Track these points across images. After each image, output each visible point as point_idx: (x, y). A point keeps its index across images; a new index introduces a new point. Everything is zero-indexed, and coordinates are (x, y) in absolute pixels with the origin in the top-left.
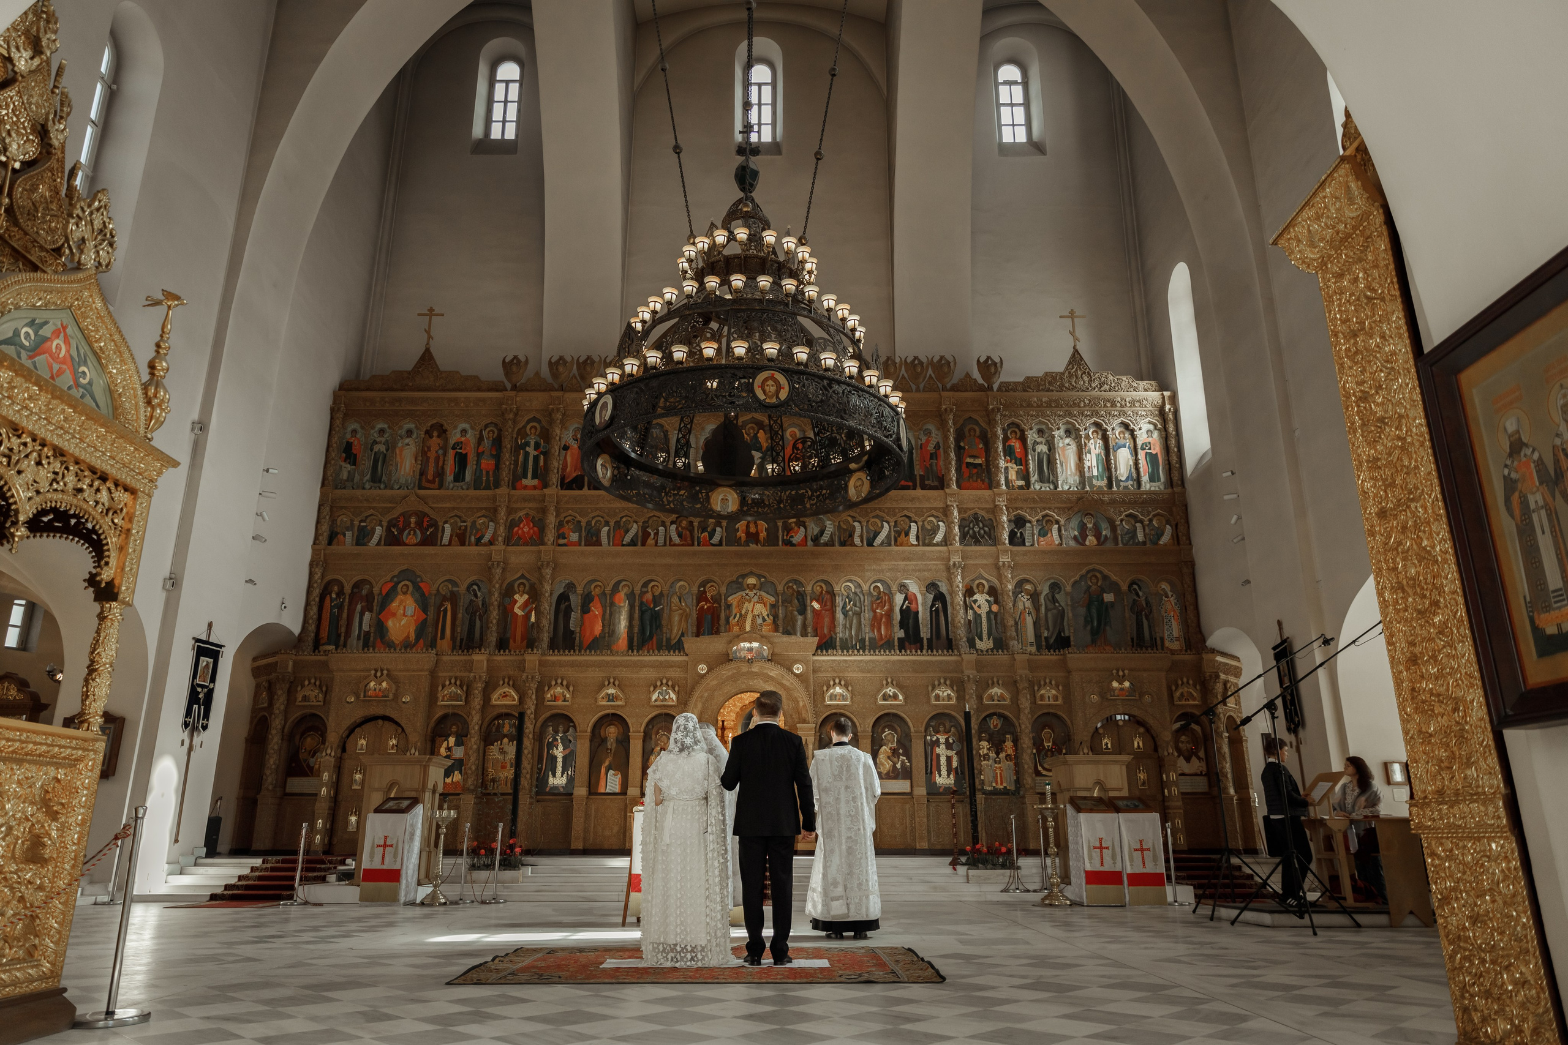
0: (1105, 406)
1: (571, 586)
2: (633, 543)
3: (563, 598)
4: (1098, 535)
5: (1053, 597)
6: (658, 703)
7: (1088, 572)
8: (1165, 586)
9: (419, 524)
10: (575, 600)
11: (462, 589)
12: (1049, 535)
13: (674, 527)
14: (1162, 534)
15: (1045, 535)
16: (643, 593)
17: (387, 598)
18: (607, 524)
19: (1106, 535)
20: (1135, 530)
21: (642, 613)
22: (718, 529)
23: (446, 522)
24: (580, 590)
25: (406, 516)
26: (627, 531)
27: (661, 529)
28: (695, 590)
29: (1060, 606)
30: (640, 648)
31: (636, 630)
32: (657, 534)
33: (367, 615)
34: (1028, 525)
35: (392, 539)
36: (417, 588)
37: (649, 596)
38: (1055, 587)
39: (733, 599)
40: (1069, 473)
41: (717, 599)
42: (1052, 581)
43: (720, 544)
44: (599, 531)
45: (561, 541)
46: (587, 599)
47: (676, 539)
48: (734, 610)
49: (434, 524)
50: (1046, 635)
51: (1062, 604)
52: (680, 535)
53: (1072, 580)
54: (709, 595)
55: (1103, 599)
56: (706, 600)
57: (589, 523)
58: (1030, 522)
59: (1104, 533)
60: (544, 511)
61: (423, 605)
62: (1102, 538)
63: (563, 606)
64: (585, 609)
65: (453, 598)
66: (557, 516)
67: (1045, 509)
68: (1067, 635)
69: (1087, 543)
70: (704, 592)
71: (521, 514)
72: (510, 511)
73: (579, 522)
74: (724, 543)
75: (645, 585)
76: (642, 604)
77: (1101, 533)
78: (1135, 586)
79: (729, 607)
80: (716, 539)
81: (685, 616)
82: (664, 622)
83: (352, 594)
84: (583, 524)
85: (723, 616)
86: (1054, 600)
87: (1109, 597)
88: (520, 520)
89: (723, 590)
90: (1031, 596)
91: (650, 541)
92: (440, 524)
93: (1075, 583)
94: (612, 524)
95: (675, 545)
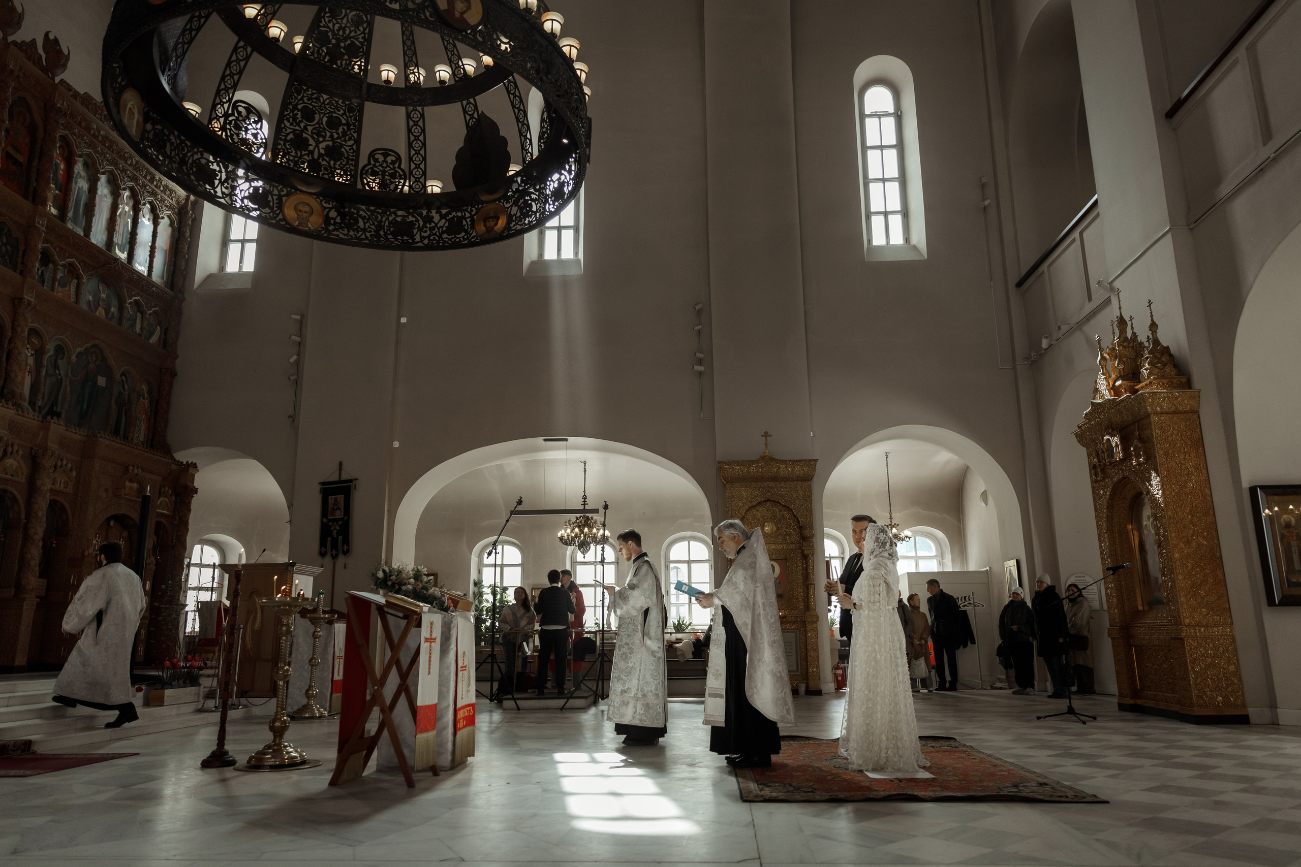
0: (145, 177)
4: (107, 311)
5: (56, 361)
7: (93, 346)
8: (144, 387)
12: (67, 288)
14: (154, 333)
15: (64, 286)
19: (113, 313)
20: (135, 320)
29: (60, 374)
34: (51, 265)
38: (59, 350)
40: (99, 228)
42: (59, 343)
50: (40, 403)
51: (62, 373)
53: (79, 350)
55: (96, 381)
58: (54, 263)
59: (113, 310)
62: (110, 316)
67: (72, 256)
68: (59, 410)
69: (97, 313)
77: (110, 309)
78: (124, 378)
86: (56, 367)
87: (102, 381)
90: (35, 351)
93: (79, 353)
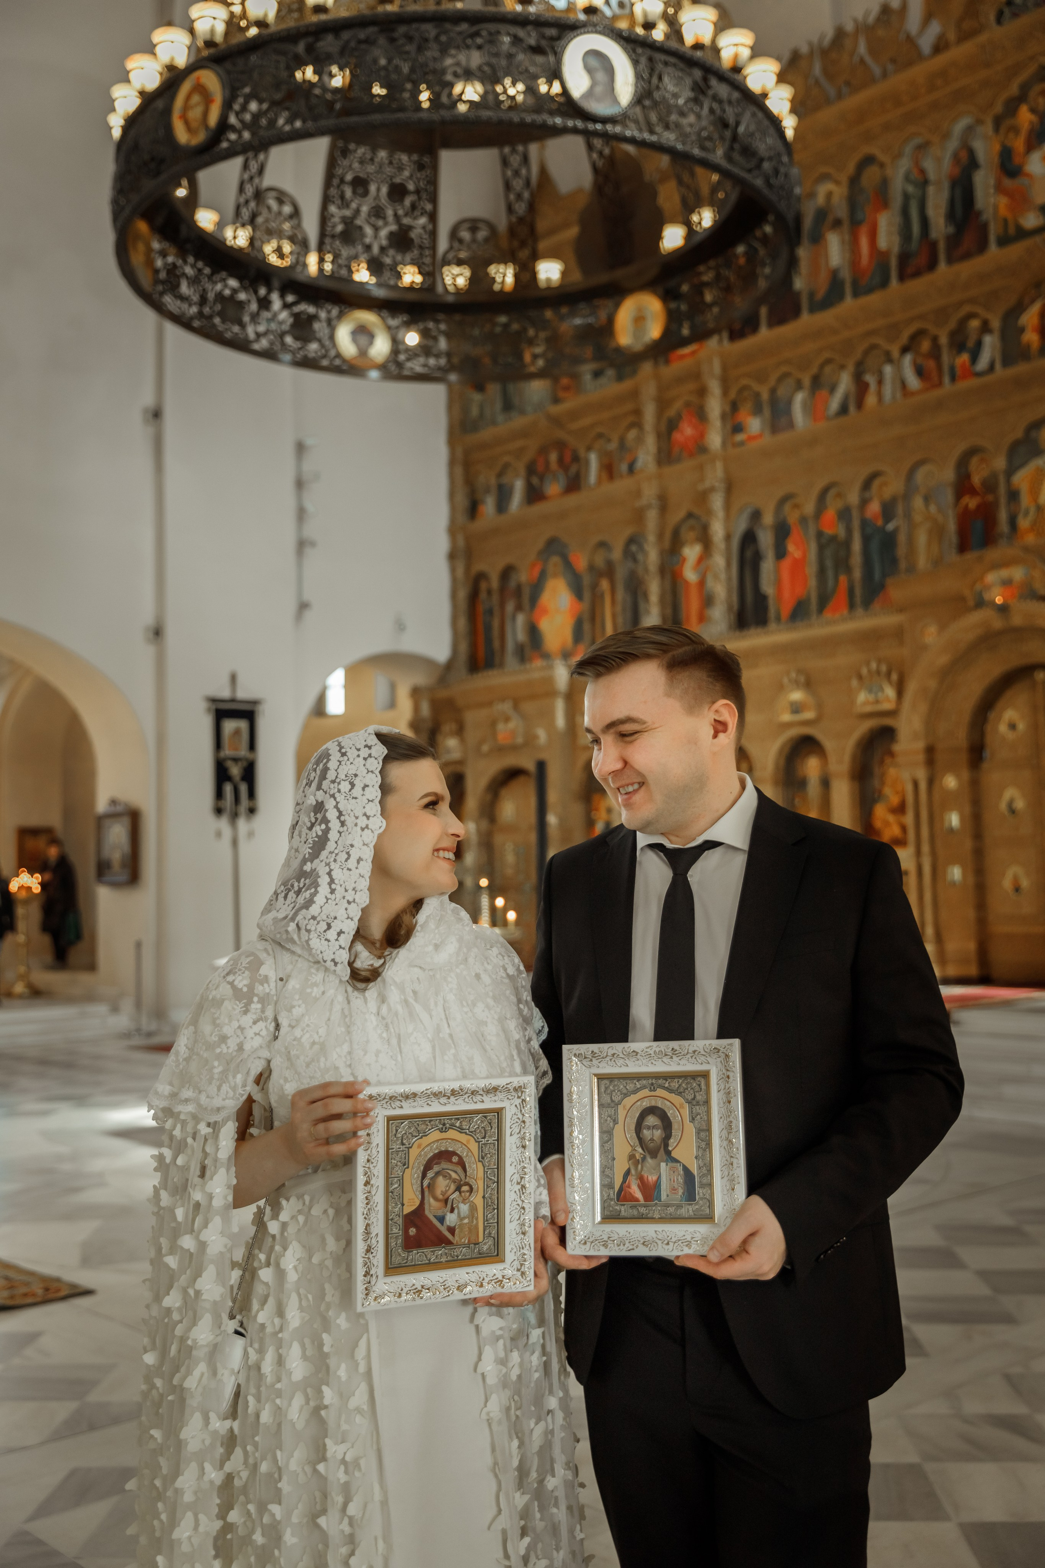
1: (756, 516)
2: (844, 410)
3: (749, 539)
6: (869, 709)
9: (561, 461)
10: (766, 539)
11: (617, 554)
13: (908, 359)
16: (864, 502)
17: (537, 589)
18: (799, 386)
21: (866, 540)
22: (988, 340)
23: (589, 449)
24: (768, 519)
25: (543, 451)
26: (833, 389)
27: (888, 369)
28: (949, 474)
30: (867, 603)
31: (857, 574)
32: (880, 382)
33: (521, 619)
35: (534, 495)
36: (568, 565)
37: (874, 507)
39: (1022, 478)
41: (990, 486)
43: (991, 368)
44: (789, 402)
45: (740, 437)
46: (782, 532)
47: (913, 382)
48: (1025, 500)
49: (576, 458)
52: (920, 372)
54: (976, 480)
56: (972, 491)
57: (773, 391)
60: (702, 392)
61: (578, 592)
63: (749, 554)
64: (781, 553)
65: (609, 571)
66: (725, 392)
70: (968, 476)
71: (678, 405)
72: (662, 404)
73: (757, 395)
74: (998, 366)
75: (867, 485)
76: (864, 523)
79: (1014, 495)
80: (983, 363)
81: (938, 531)
82: (901, 550)
83: (503, 589)
84: (765, 396)
85: (1003, 516)
88: (679, 417)
89: (1000, 463)
91: (871, 400)
92: (582, 453)
94: (807, 382)
95: (913, 394)
